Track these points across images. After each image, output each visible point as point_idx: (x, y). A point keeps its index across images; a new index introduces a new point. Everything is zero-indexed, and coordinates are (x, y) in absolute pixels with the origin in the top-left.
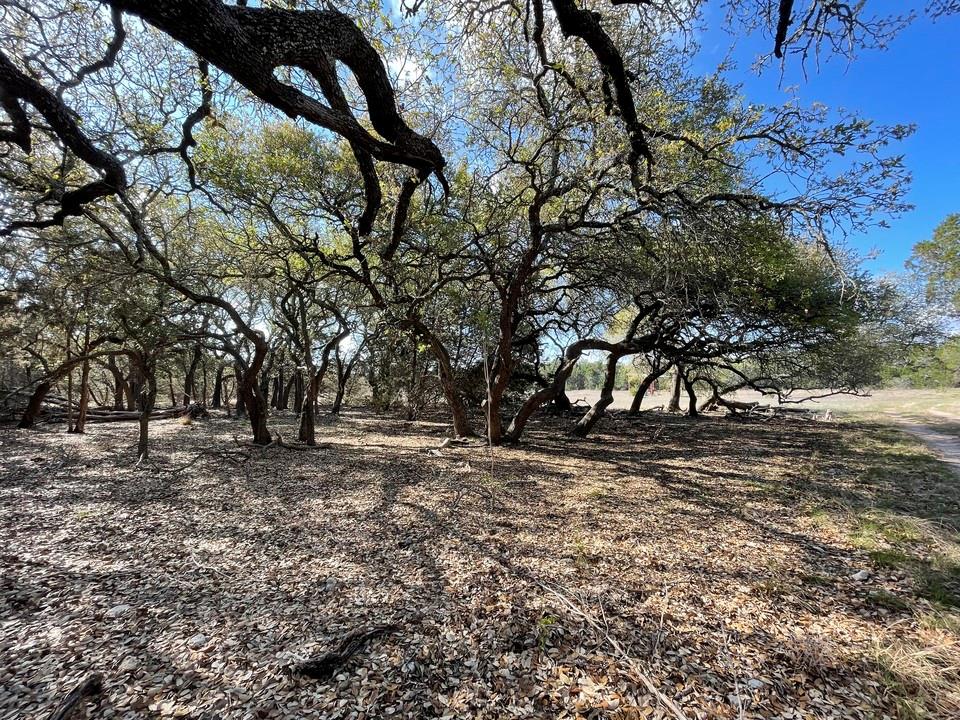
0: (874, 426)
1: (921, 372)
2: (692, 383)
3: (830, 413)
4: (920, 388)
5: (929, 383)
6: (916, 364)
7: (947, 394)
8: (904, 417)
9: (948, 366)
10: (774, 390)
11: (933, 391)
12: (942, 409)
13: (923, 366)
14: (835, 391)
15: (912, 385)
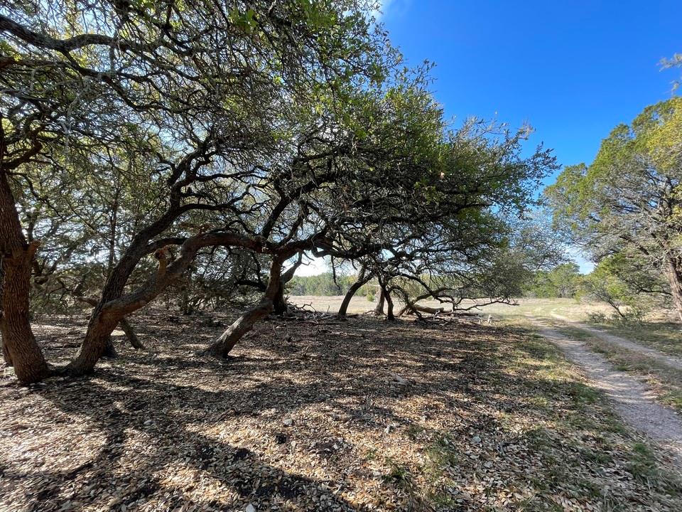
0: (521, 331)
1: (541, 288)
2: (389, 292)
3: (491, 318)
4: (541, 298)
5: (545, 295)
6: (538, 283)
7: (555, 302)
8: (538, 320)
9: (555, 284)
10: (450, 299)
11: (547, 300)
12: (558, 312)
13: (542, 284)
14: (493, 300)
15: (537, 296)
